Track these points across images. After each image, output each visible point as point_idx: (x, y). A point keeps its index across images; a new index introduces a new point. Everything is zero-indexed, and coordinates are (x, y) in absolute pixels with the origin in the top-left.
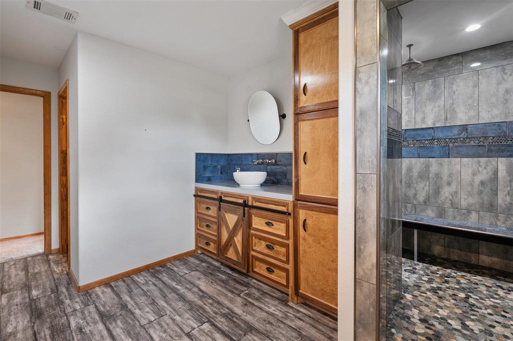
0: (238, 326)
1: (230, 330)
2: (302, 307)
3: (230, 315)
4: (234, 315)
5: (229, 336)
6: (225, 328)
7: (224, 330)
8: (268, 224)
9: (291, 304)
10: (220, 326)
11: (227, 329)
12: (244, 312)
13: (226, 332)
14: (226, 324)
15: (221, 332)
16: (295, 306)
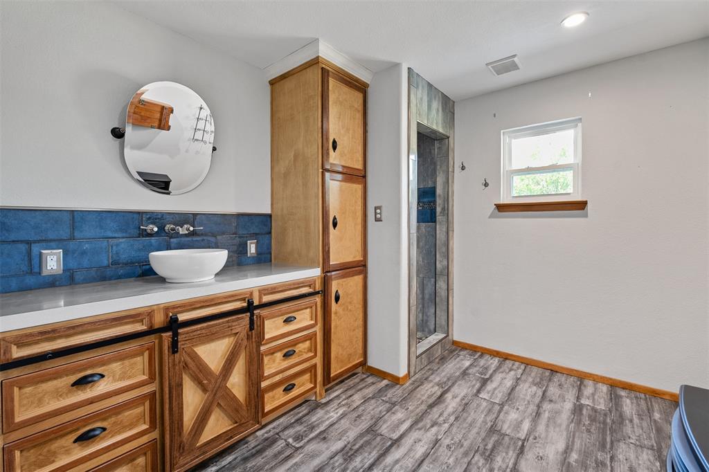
0: (368, 443)
1: (378, 449)
2: (330, 394)
3: (347, 453)
4: (347, 449)
5: (387, 448)
6: (374, 454)
7: (377, 454)
8: (287, 321)
9: (324, 401)
10: (372, 460)
11: (375, 452)
12: (340, 439)
13: (381, 452)
14: (367, 454)
15: (382, 458)
16: (328, 399)
